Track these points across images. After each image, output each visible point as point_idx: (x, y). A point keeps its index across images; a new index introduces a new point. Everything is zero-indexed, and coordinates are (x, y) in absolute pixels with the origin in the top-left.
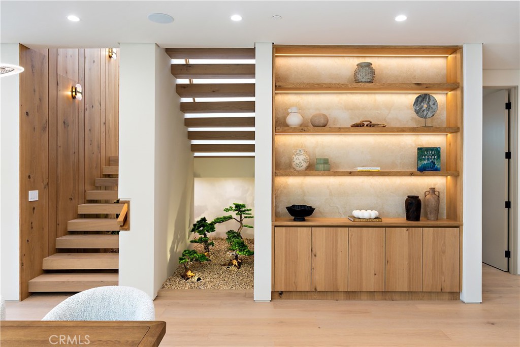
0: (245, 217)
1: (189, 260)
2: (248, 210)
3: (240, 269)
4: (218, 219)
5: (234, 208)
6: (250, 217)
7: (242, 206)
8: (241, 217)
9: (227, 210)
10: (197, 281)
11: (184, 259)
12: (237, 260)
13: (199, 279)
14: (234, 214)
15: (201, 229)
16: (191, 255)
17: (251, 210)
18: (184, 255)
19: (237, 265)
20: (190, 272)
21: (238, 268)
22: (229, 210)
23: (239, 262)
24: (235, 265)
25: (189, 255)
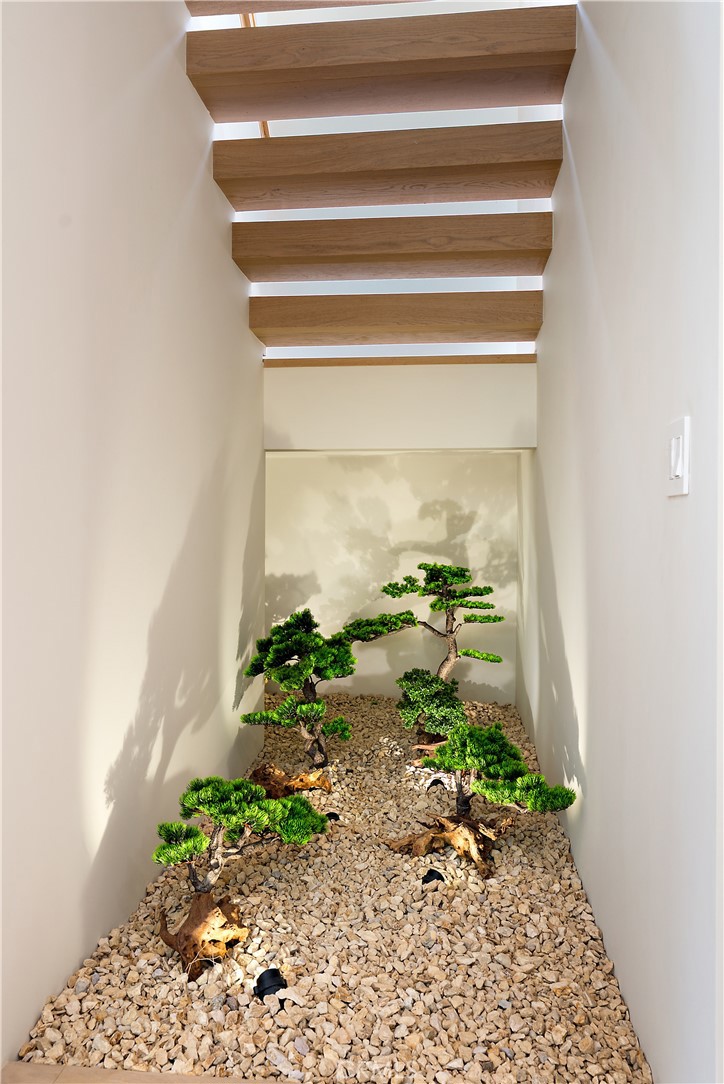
0: (468, 620)
1: (220, 838)
2: (479, 592)
3: (491, 881)
4: (358, 625)
5: (422, 583)
6: (487, 619)
7: (455, 575)
8: (451, 618)
9: (394, 590)
10: (260, 992)
11: (190, 834)
12: (474, 828)
13: (271, 981)
14: (421, 606)
15: (292, 663)
16: (229, 812)
17: (489, 590)
18: (187, 813)
19: (475, 854)
20: (216, 920)
21: (487, 874)
22: (404, 589)
23: (484, 840)
24: (467, 855)
25: (214, 810)
